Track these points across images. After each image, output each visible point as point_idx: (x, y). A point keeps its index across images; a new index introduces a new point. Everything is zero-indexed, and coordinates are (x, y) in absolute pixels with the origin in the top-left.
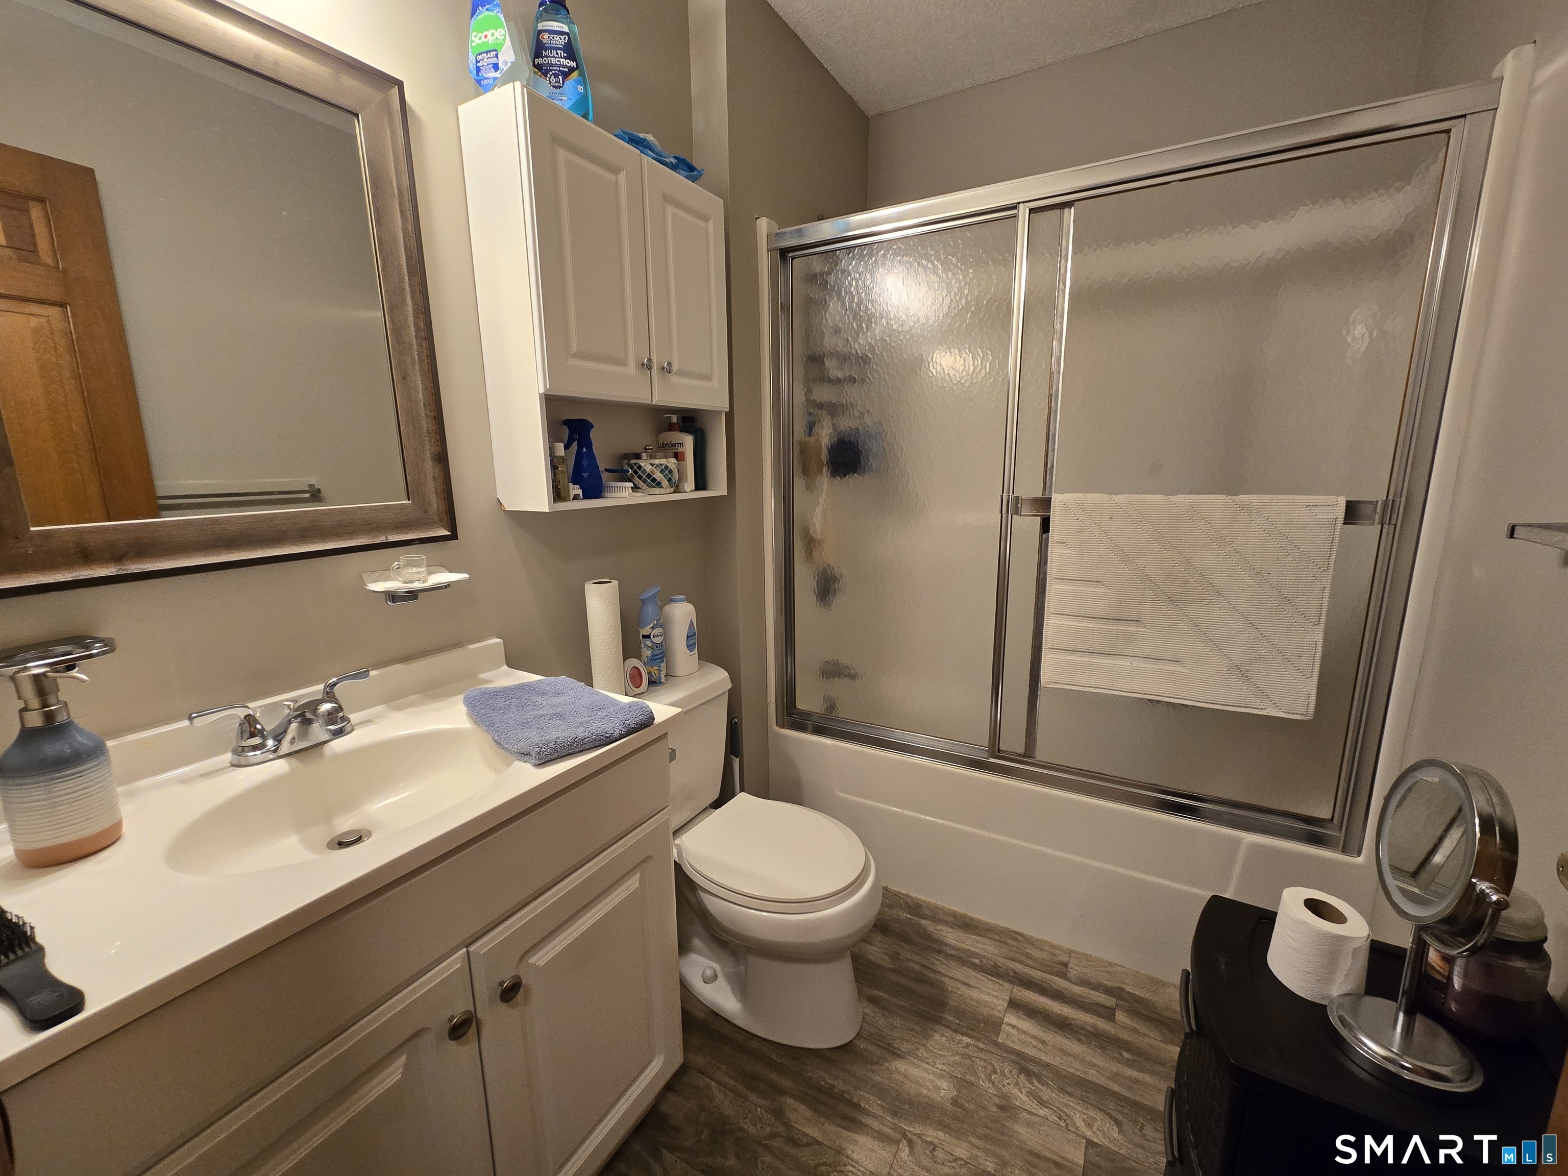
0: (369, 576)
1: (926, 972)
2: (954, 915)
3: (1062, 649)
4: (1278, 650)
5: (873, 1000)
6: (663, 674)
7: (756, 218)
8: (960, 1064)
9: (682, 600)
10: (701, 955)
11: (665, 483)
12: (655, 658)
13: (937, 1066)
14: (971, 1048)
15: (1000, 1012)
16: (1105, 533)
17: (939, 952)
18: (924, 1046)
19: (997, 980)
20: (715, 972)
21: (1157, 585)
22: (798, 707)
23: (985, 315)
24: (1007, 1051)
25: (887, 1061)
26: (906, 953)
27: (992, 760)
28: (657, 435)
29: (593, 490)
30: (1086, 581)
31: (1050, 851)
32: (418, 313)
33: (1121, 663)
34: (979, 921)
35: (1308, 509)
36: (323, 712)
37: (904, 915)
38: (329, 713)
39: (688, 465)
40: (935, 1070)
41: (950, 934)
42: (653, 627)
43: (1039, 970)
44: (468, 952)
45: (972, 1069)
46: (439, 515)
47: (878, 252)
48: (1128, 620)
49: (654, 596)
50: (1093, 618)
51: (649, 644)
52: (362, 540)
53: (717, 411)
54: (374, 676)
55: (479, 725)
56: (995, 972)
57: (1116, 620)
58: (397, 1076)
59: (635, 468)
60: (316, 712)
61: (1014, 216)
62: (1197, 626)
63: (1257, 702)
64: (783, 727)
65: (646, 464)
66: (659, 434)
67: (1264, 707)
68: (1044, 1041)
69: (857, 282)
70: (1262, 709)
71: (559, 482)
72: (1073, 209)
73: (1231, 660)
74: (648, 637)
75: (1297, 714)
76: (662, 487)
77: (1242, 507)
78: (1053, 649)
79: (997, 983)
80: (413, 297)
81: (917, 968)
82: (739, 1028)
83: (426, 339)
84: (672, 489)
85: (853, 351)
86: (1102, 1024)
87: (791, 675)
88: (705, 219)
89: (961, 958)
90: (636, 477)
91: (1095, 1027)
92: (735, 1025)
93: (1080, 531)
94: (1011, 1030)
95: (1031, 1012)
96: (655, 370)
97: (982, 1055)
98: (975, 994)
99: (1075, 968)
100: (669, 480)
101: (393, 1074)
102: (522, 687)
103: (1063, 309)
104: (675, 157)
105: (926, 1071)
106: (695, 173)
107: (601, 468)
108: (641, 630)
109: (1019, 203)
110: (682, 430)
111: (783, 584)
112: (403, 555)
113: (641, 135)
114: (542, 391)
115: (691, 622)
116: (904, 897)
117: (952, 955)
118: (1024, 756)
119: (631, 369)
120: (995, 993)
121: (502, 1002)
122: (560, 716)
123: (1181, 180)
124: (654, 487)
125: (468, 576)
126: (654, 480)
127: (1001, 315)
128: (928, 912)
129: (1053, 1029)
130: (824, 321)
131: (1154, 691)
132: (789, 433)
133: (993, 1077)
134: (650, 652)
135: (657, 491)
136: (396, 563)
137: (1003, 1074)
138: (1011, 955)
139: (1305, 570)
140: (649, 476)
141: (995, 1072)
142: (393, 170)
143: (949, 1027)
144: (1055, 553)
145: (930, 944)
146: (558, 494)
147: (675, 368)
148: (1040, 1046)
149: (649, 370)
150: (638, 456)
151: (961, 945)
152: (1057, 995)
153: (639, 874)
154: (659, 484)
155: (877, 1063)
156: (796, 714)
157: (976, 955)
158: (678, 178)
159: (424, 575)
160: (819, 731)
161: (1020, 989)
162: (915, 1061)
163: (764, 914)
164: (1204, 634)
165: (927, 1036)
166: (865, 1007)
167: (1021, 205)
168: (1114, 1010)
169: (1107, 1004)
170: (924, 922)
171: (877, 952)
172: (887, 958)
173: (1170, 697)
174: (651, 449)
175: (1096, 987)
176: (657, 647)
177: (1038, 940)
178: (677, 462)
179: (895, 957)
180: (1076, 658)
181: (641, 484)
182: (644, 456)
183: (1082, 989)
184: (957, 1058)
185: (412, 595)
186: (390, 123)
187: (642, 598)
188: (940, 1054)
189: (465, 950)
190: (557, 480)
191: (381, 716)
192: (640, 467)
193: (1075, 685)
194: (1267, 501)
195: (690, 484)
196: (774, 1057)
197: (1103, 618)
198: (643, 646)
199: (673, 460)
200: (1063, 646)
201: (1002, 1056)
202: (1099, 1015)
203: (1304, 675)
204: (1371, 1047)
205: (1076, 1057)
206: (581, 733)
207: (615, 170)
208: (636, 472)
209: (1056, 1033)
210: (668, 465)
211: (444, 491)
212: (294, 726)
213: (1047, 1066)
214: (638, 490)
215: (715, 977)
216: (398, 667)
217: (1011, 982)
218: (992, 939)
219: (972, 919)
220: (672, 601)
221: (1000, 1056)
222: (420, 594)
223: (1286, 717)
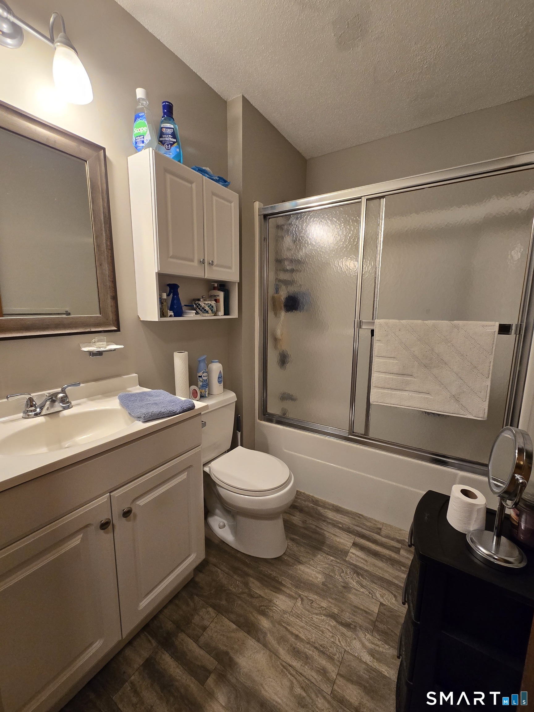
0: (83, 345)
1: (317, 529)
2: (333, 506)
3: (379, 387)
4: (471, 389)
5: (293, 540)
6: (207, 393)
7: (254, 202)
8: (328, 568)
9: (217, 362)
10: (219, 516)
11: (210, 311)
12: (204, 386)
13: (318, 568)
14: (333, 562)
15: (348, 547)
16: (397, 337)
17: (324, 521)
18: (313, 560)
19: (349, 534)
20: (225, 524)
21: (419, 360)
22: (268, 411)
23: (348, 243)
24: (350, 564)
25: (296, 565)
26: (310, 521)
27: (350, 436)
28: (208, 292)
29: (179, 313)
30: (389, 357)
31: (375, 478)
32: (107, 239)
33: (405, 394)
34: (343, 509)
35: (483, 327)
36: (60, 397)
37: (311, 505)
38: (62, 398)
39: (221, 304)
40: (316, 570)
41: (330, 514)
42: (203, 372)
43: (368, 531)
44: (110, 496)
45: (333, 571)
46: (113, 321)
47: (304, 216)
48: (407, 375)
49: (204, 359)
50: (392, 374)
51: (202, 380)
52: (80, 330)
53: (234, 282)
54: (82, 386)
55: (123, 407)
56: (349, 531)
57: (402, 375)
58: (78, 542)
59: (197, 305)
60: (56, 397)
61: (360, 202)
62: (437, 378)
63: (462, 412)
64: (261, 420)
65: (202, 303)
66: (210, 291)
67: (465, 414)
68: (367, 561)
69: (295, 229)
70: (465, 415)
71: (164, 309)
72: (385, 199)
73: (451, 393)
74: (201, 377)
75: (480, 417)
76: (208, 313)
77: (455, 326)
78: (375, 387)
79: (349, 535)
80: (106, 233)
81: (314, 527)
82: (233, 548)
83: (110, 249)
84: (213, 314)
85: (293, 258)
86: (393, 555)
87: (265, 397)
88: (231, 202)
89: (334, 524)
90: (198, 308)
91: (390, 556)
92: (231, 547)
93: (387, 336)
94: (353, 555)
95: (362, 548)
96: (206, 264)
97: (338, 565)
98: (338, 540)
99: (384, 530)
100: (212, 310)
101: (76, 541)
102: (143, 393)
103: (381, 241)
104: (218, 177)
105: (313, 570)
106: (227, 183)
107: (183, 304)
108: (198, 374)
109: (362, 196)
110: (219, 290)
111: (262, 357)
112: (96, 337)
113: (204, 168)
114: (157, 271)
115: (220, 372)
116: (312, 497)
117: (330, 523)
118: (364, 435)
119: (196, 263)
120: (347, 539)
121: (124, 517)
122: (156, 404)
123: (429, 187)
124: (205, 313)
125: (123, 346)
126: (205, 310)
127: (355, 243)
128: (321, 504)
129: (371, 556)
130: (282, 245)
131: (418, 406)
132: (266, 292)
133: (342, 574)
134: (201, 383)
135: (207, 315)
136: (94, 340)
137: (346, 573)
138: (356, 524)
139: (482, 354)
140: (203, 308)
141: (343, 572)
142: (100, 183)
143: (325, 553)
144: (376, 345)
145: (320, 517)
146: (162, 314)
147: (215, 263)
148: (365, 563)
149: (203, 264)
150: (199, 300)
151: (335, 519)
152: (375, 542)
153: (187, 473)
154: (207, 312)
155: (291, 566)
156: (267, 415)
157: (341, 523)
158: (219, 186)
159: (105, 345)
160: (279, 422)
161: (359, 538)
162: (309, 566)
163: (242, 496)
164: (440, 381)
165: (315, 556)
166: (289, 542)
167: (363, 197)
168: (400, 549)
169: (397, 546)
170: (319, 508)
171: (297, 519)
172: (301, 522)
173: (425, 409)
174: (205, 297)
175: (393, 539)
176: (204, 381)
177: (369, 518)
178: (215, 303)
179: (304, 522)
180: (386, 391)
181: (200, 312)
182: (202, 300)
183: (386, 539)
184: (327, 566)
185: (100, 353)
186: (99, 164)
187: (198, 360)
188: (319, 564)
189: (109, 494)
190: (163, 309)
191: (85, 402)
192: (199, 305)
193: (385, 403)
194: (466, 324)
195: (222, 312)
196: (247, 561)
197: (397, 374)
198: (199, 381)
199: (214, 302)
200: (380, 386)
201: (347, 566)
202: (393, 551)
203: (482, 400)
204: (482, 551)
205: (379, 568)
206: (163, 410)
207: (191, 182)
208: (198, 307)
209: (372, 557)
210: (211, 304)
211: (115, 311)
212: (48, 403)
213: (366, 571)
214: (198, 314)
215: (224, 526)
216: (93, 383)
217: (354, 535)
218: (348, 516)
219: (340, 508)
220: (212, 362)
221: (346, 566)
222: (103, 353)
223: (475, 419)
